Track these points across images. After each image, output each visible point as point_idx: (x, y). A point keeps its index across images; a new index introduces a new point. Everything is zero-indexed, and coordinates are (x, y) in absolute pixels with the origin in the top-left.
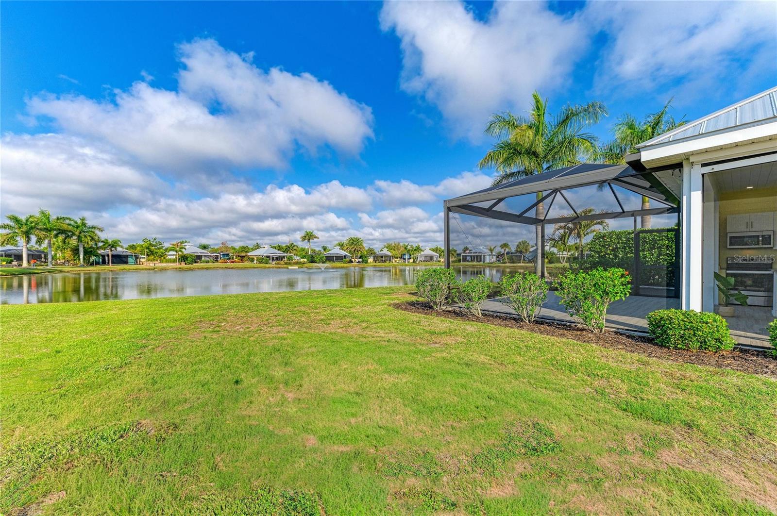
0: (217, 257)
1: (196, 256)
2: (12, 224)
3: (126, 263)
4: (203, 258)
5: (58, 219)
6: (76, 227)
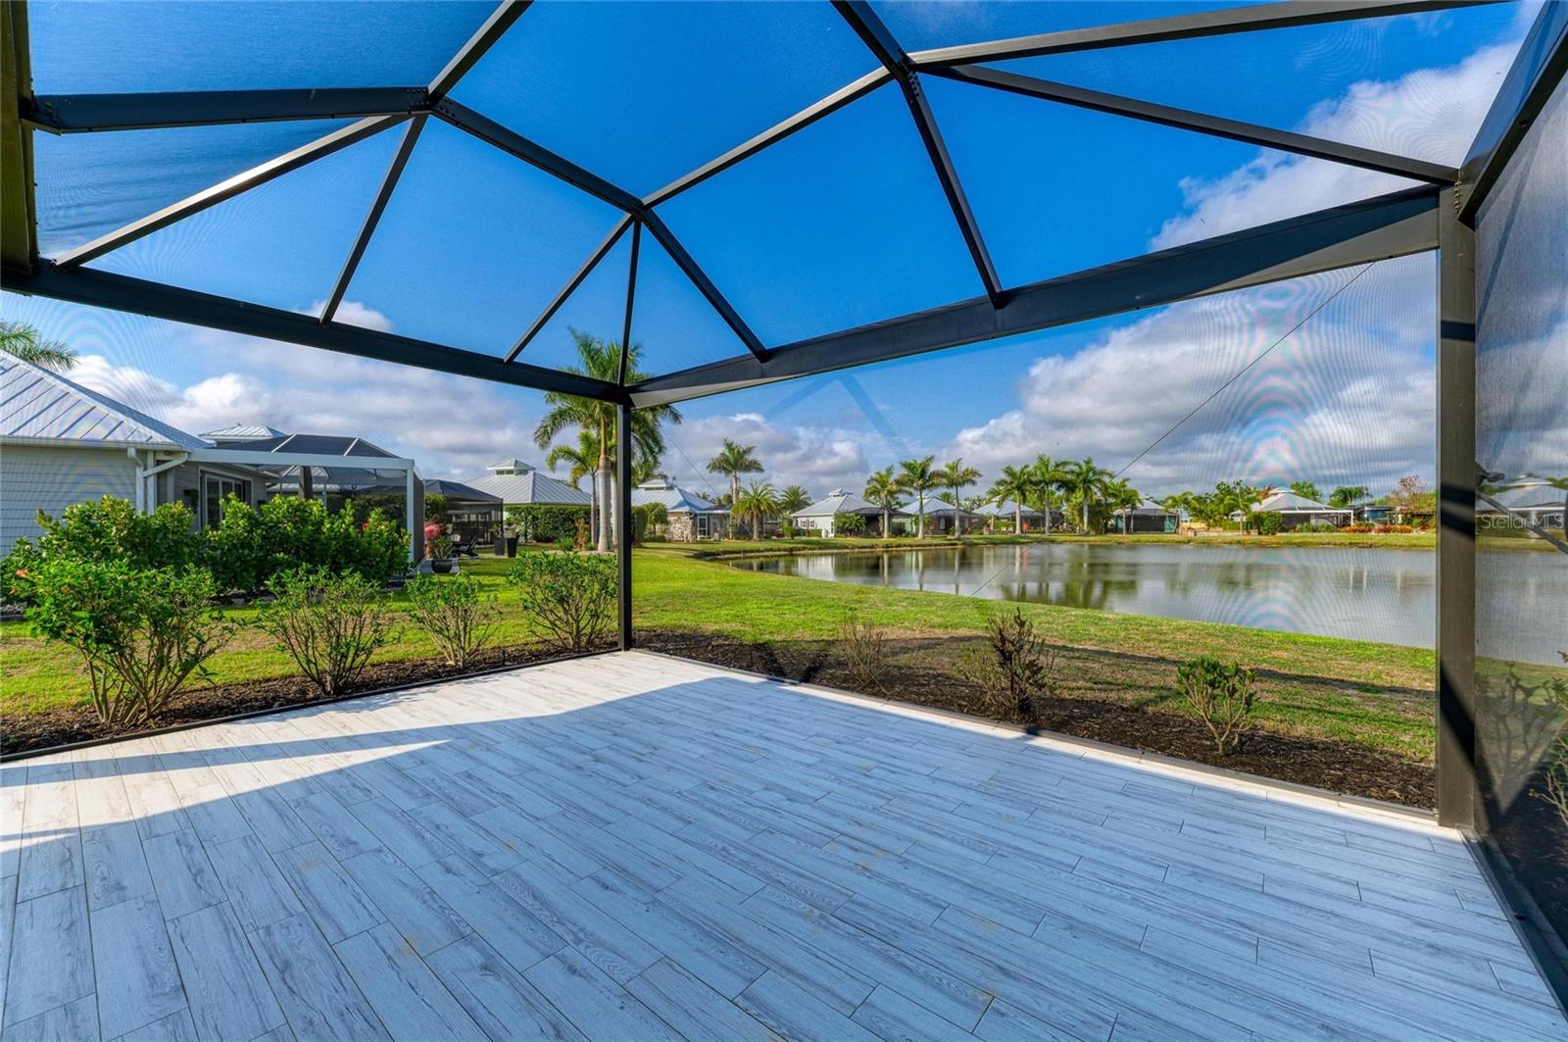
0: (1347, 518)
1: (1284, 515)
2: (1008, 479)
3: (1160, 529)
4: (1313, 521)
5: (1057, 465)
6: (1078, 475)
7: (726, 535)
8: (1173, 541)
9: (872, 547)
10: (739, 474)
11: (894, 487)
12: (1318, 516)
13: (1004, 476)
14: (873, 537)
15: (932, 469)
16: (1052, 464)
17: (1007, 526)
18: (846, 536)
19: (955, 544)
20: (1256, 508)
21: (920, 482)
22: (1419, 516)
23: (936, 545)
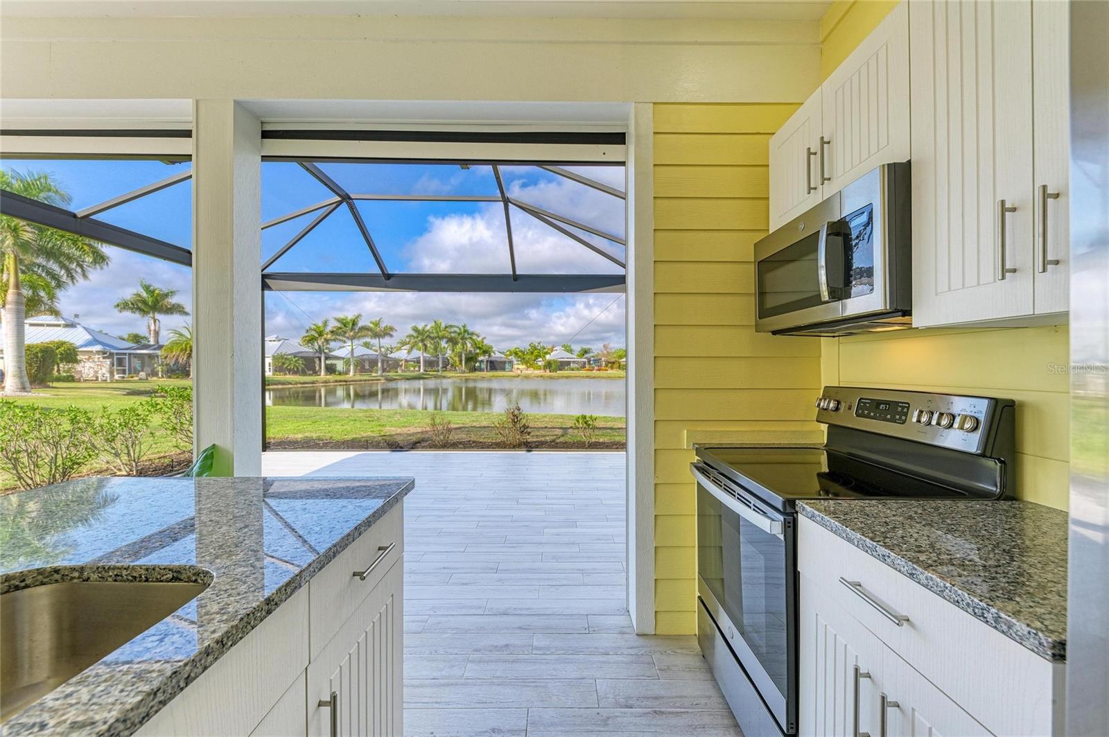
0: (585, 363)
1: (561, 362)
2: (415, 334)
3: (503, 369)
4: (571, 365)
5: (446, 327)
6: (459, 334)
7: (155, 374)
8: (511, 376)
9: (313, 383)
10: (157, 316)
11: (329, 336)
12: (574, 362)
13: (412, 333)
14: (310, 375)
15: (360, 324)
16: (443, 326)
17: (414, 367)
18: (285, 374)
19: (379, 380)
20: (548, 357)
21: (352, 333)
22: (610, 363)
23: (366, 380)
